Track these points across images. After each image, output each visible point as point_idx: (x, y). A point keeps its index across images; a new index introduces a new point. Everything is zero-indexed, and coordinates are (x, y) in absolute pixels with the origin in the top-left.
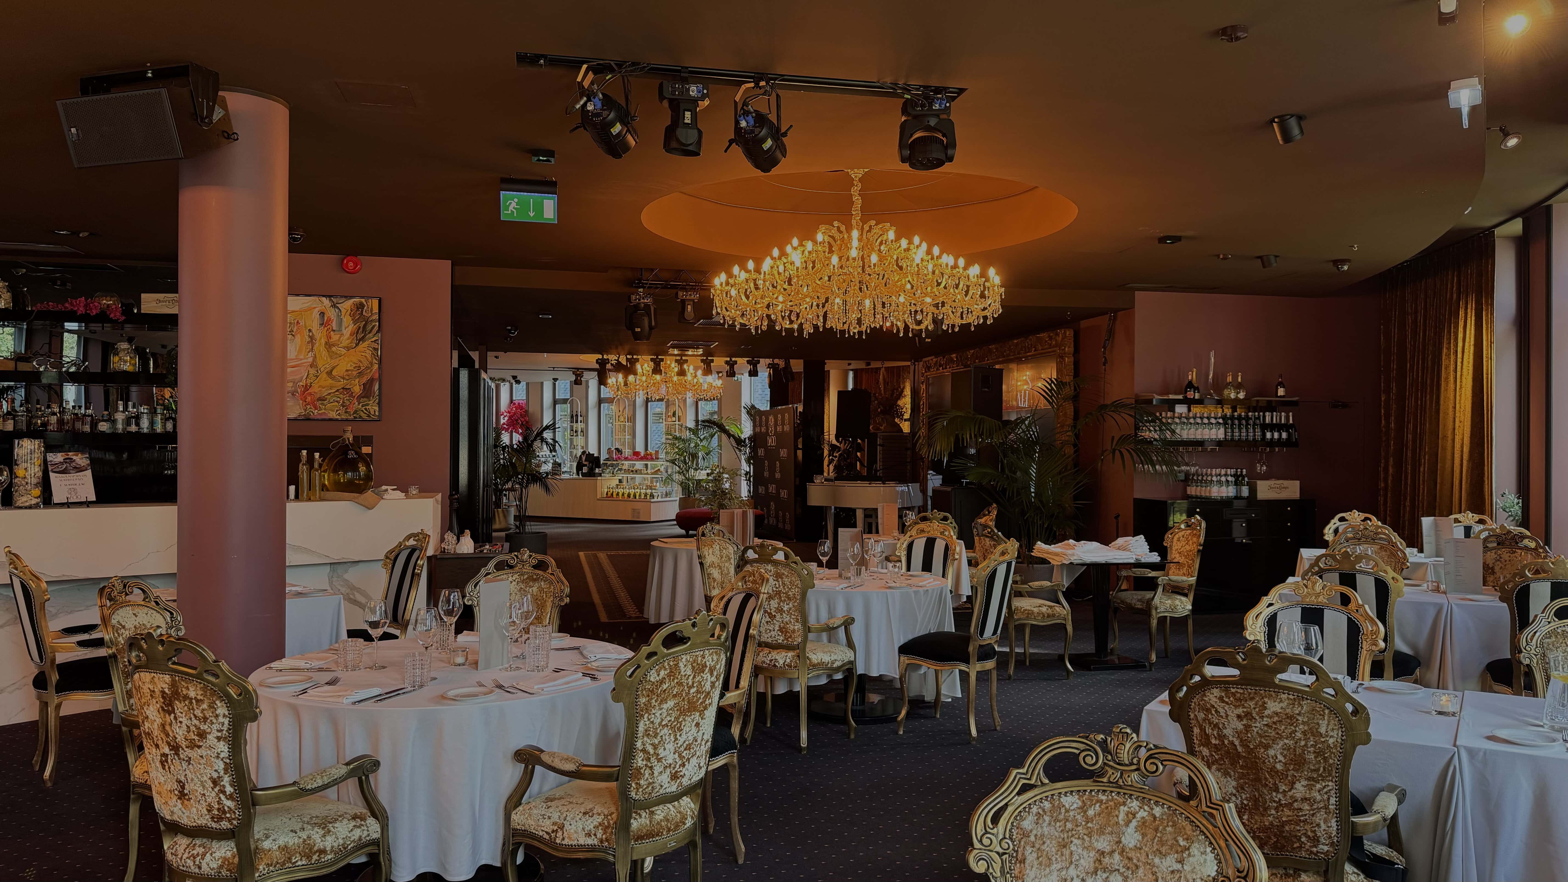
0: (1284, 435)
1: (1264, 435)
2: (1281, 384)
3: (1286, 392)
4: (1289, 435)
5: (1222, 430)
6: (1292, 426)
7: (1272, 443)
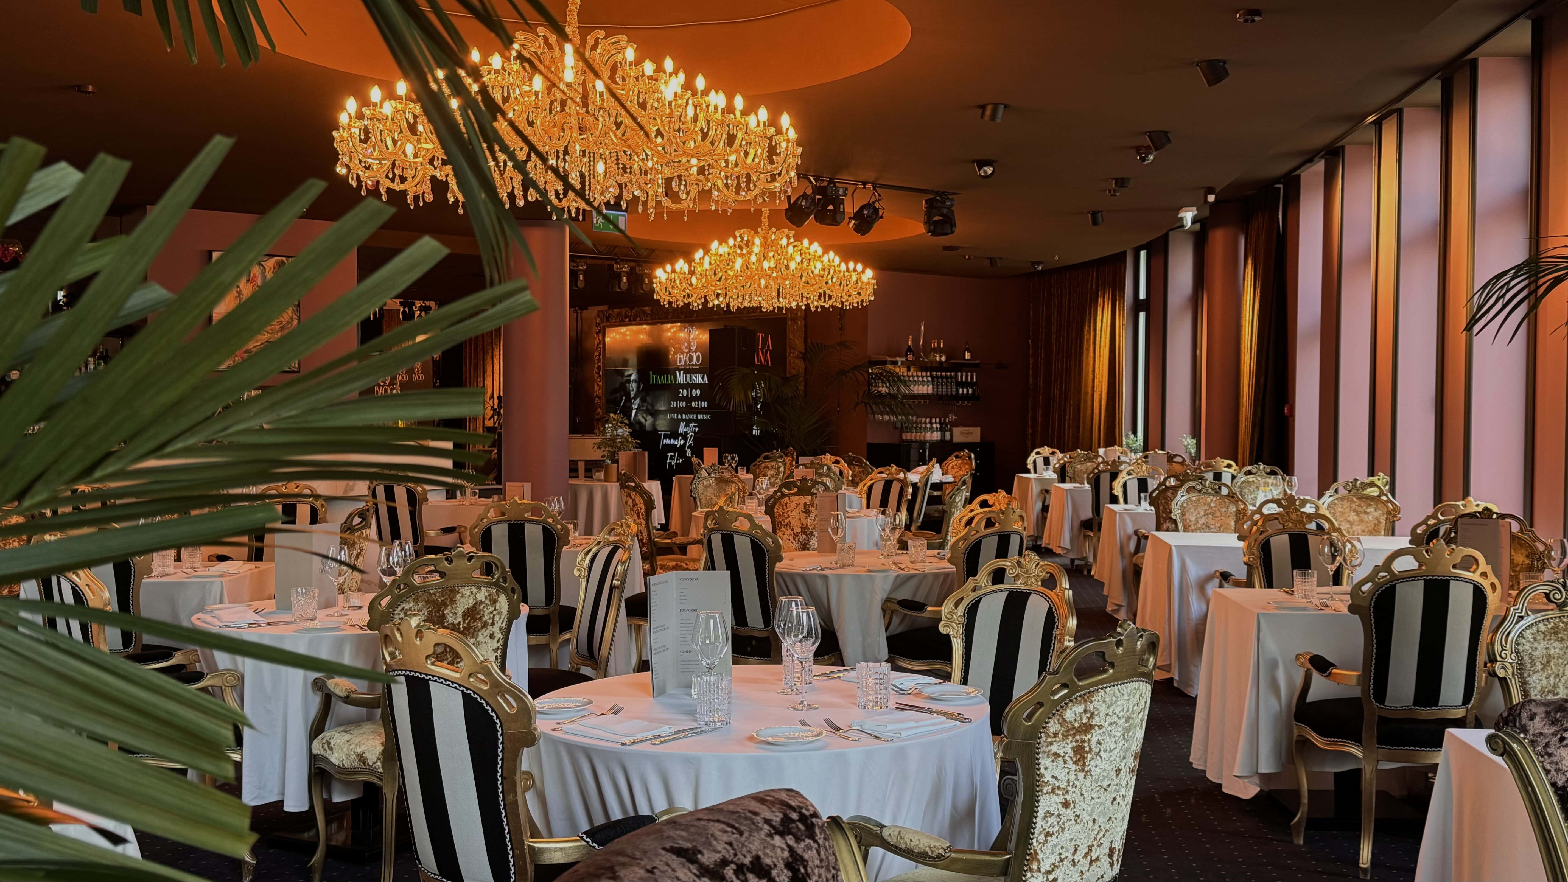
0: (970, 391)
1: (958, 391)
2: (968, 350)
3: (971, 356)
4: (974, 391)
5: (931, 387)
6: (975, 384)
7: (964, 397)
